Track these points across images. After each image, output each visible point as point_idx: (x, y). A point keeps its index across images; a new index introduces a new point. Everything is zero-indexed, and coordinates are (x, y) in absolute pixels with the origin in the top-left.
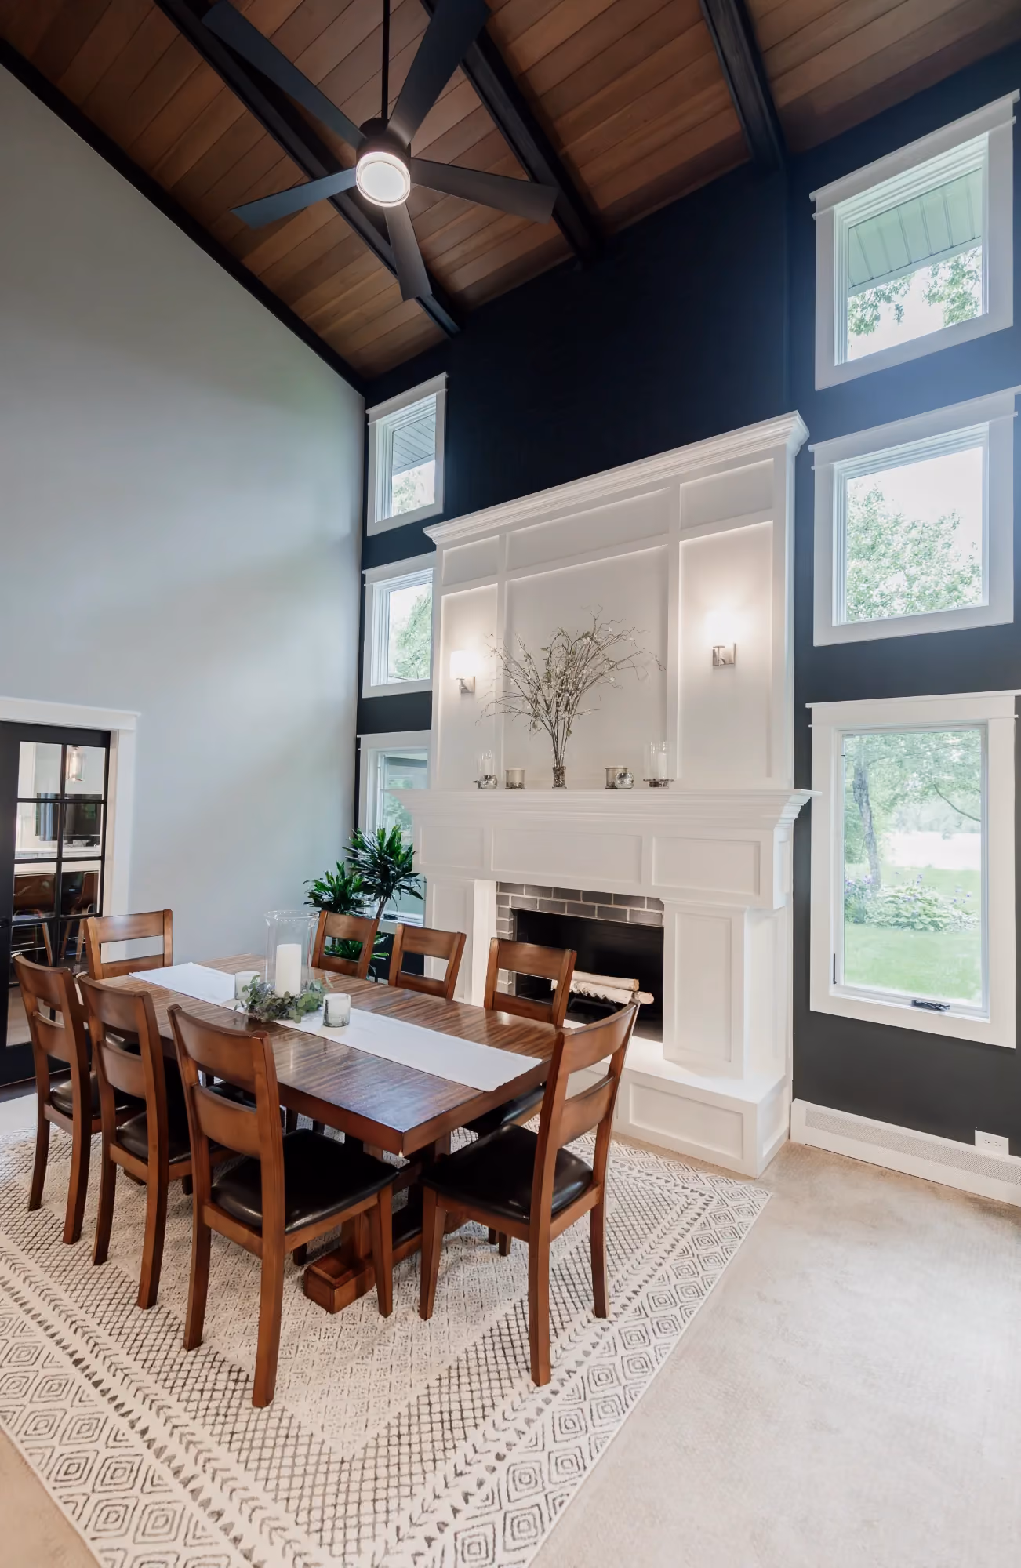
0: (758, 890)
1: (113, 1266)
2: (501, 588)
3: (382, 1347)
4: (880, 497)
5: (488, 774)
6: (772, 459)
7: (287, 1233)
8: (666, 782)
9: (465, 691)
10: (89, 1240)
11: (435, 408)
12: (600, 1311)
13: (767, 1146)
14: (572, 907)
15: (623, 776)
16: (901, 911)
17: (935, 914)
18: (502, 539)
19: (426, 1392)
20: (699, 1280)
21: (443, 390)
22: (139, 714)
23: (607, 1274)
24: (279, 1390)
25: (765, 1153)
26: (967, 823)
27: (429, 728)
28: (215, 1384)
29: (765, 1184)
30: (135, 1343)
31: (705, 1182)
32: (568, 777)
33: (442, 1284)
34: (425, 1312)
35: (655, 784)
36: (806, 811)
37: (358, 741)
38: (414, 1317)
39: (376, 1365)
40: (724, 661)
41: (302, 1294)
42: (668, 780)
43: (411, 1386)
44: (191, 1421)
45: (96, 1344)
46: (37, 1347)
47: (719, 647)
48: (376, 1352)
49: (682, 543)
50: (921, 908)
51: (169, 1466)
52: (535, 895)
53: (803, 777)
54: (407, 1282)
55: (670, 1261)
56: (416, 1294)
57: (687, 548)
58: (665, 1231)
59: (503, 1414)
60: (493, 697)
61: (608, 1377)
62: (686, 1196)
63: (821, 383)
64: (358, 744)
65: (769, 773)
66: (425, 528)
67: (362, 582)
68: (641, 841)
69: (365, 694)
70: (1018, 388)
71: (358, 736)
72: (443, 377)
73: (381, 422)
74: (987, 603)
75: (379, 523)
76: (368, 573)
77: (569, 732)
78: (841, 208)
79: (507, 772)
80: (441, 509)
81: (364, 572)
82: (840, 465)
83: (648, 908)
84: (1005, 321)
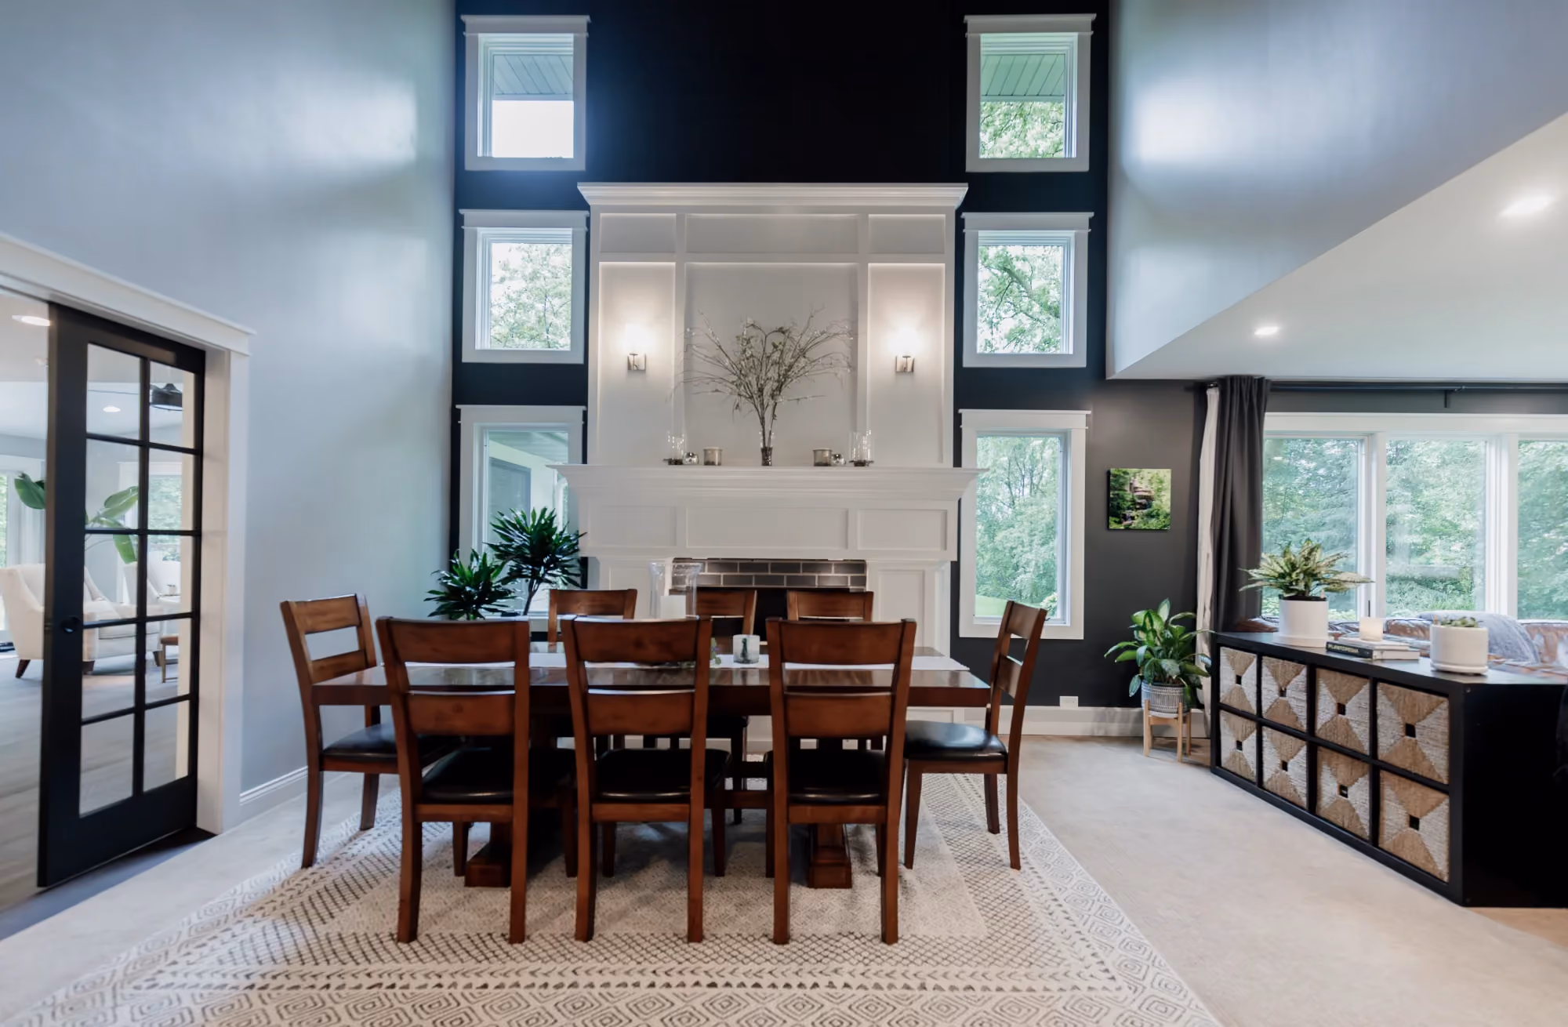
0: (945, 547)
1: (608, 935)
2: (679, 268)
8: (868, 464)
11: (571, 49)
15: (838, 457)
18: (679, 219)
19: (973, 895)
21: (584, 35)
35: (860, 464)
40: (904, 369)
41: (808, 889)
42: (871, 461)
47: (906, 357)
49: (870, 265)
52: (718, 573)
57: (876, 272)
59: (1026, 885)
63: (971, 167)
64: (455, 416)
65: (941, 459)
66: (579, 183)
67: (458, 223)
68: (847, 513)
69: (467, 358)
70: (1092, 214)
71: (458, 406)
72: (584, 20)
73: (484, 38)
74: (1071, 352)
75: (484, 158)
76: (468, 214)
77: (774, 416)
78: (985, 38)
79: (705, 451)
80: (581, 166)
81: (462, 211)
82: (981, 233)
83: (836, 572)
84: (1084, 166)
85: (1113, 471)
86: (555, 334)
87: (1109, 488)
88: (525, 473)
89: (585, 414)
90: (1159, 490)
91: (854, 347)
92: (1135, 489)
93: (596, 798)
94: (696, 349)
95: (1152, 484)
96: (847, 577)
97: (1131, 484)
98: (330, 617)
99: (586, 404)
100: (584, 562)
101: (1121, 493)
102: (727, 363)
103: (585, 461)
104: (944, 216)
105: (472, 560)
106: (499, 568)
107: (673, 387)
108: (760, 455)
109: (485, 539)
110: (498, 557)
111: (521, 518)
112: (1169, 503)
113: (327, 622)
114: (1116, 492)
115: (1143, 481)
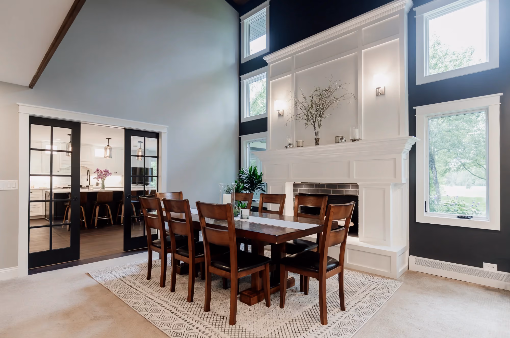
0: (396, 177)
1: (177, 293)
2: (293, 76)
3: (269, 313)
4: (439, 44)
5: (290, 143)
6: (399, 15)
7: (239, 272)
8: (358, 140)
9: (279, 115)
10: (168, 286)
11: (266, 13)
12: (343, 308)
13: (400, 269)
14: (322, 191)
15: (342, 139)
16: (449, 209)
17: (464, 210)
18: (293, 58)
19: (286, 324)
20: (378, 303)
21: (269, 6)
22: (168, 126)
23: (345, 299)
24: (237, 322)
25: (400, 270)
26: (478, 181)
27: (267, 131)
28: (217, 319)
29: (401, 281)
30: (189, 309)
31: (377, 279)
32: (320, 141)
33: (286, 300)
34: (282, 306)
35: (354, 140)
36: (414, 147)
37: (240, 139)
38: (278, 307)
39: (267, 318)
40: (380, 93)
41: (239, 301)
42: (359, 139)
43: (280, 323)
44: (211, 327)
45: (177, 309)
46: (159, 309)
47: (378, 88)
48: (267, 314)
49: (363, 51)
50: (458, 208)
51: (207, 335)
52: (308, 188)
53: (412, 131)
54: (274, 299)
55: (367, 298)
56: (278, 302)
57: (365, 53)
58: (363, 291)
59: (313, 330)
60: (290, 116)
61: (347, 324)
62: (370, 283)
65: (399, 134)
66: (264, 57)
67: (240, 80)
68: (349, 162)
69: (242, 121)
71: (240, 136)
72: (268, 1)
73: (246, 21)
75: (246, 58)
79: (297, 142)
80: (268, 50)
81: (241, 76)
108: (315, 141)
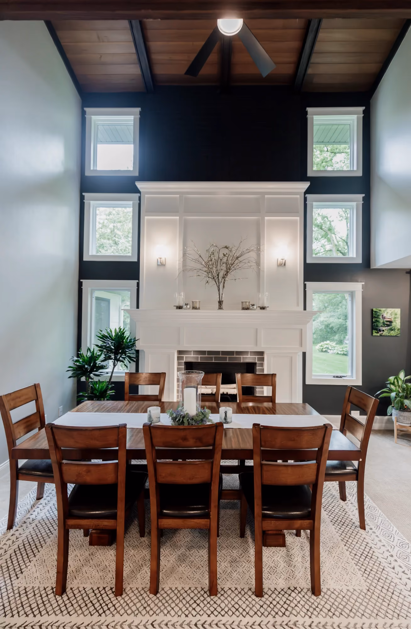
0: (301, 345)
2: (180, 219)
8: (266, 308)
9: (160, 264)
14: (216, 358)
15: (253, 305)
18: (181, 197)
21: (139, 116)
32: (224, 305)
35: (263, 308)
40: (281, 264)
49: (266, 218)
52: (197, 355)
57: (268, 220)
63: (310, 174)
64: (80, 284)
65: (298, 305)
66: (136, 182)
67: (82, 198)
68: (257, 329)
69: (85, 259)
70: (364, 195)
71: (81, 280)
72: (138, 110)
73: (94, 118)
74: (355, 256)
75: (93, 170)
76: (86, 195)
77: (224, 286)
78: (315, 117)
79: (193, 302)
80: (137, 174)
81: (83, 194)
82: (314, 203)
83: (250, 355)
84: (360, 174)
85: (374, 309)
86: (118, 238)
87: (372, 317)
88: (108, 301)
89: (138, 284)
90: (395, 318)
91: (259, 255)
92: (384, 318)
93: (161, 515)
94: (188, 256)
95: (392, 315)
96: (255, 358)
97: (382, 315)
98: (22, 398)
99: (138, 279)
100: (137, 352)
101: (378, 319)
102: (203, 263)
103: (138, 307)
104: (299, 196)
105: (88, 352)
106: (100, 356)
107: (178, 274)
108: (218, 304)
109: (93, 342)
110: (100, 350)
111: (109, 332)
112: (400, 324)
113: (21, 401)
114: (376, 319)
115: (388, 314)
